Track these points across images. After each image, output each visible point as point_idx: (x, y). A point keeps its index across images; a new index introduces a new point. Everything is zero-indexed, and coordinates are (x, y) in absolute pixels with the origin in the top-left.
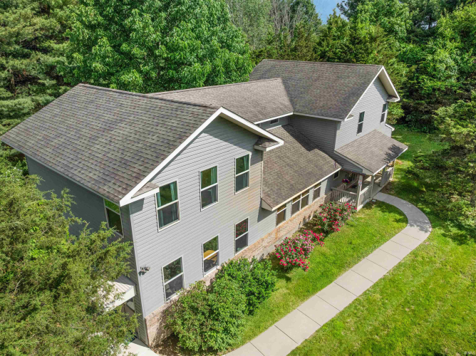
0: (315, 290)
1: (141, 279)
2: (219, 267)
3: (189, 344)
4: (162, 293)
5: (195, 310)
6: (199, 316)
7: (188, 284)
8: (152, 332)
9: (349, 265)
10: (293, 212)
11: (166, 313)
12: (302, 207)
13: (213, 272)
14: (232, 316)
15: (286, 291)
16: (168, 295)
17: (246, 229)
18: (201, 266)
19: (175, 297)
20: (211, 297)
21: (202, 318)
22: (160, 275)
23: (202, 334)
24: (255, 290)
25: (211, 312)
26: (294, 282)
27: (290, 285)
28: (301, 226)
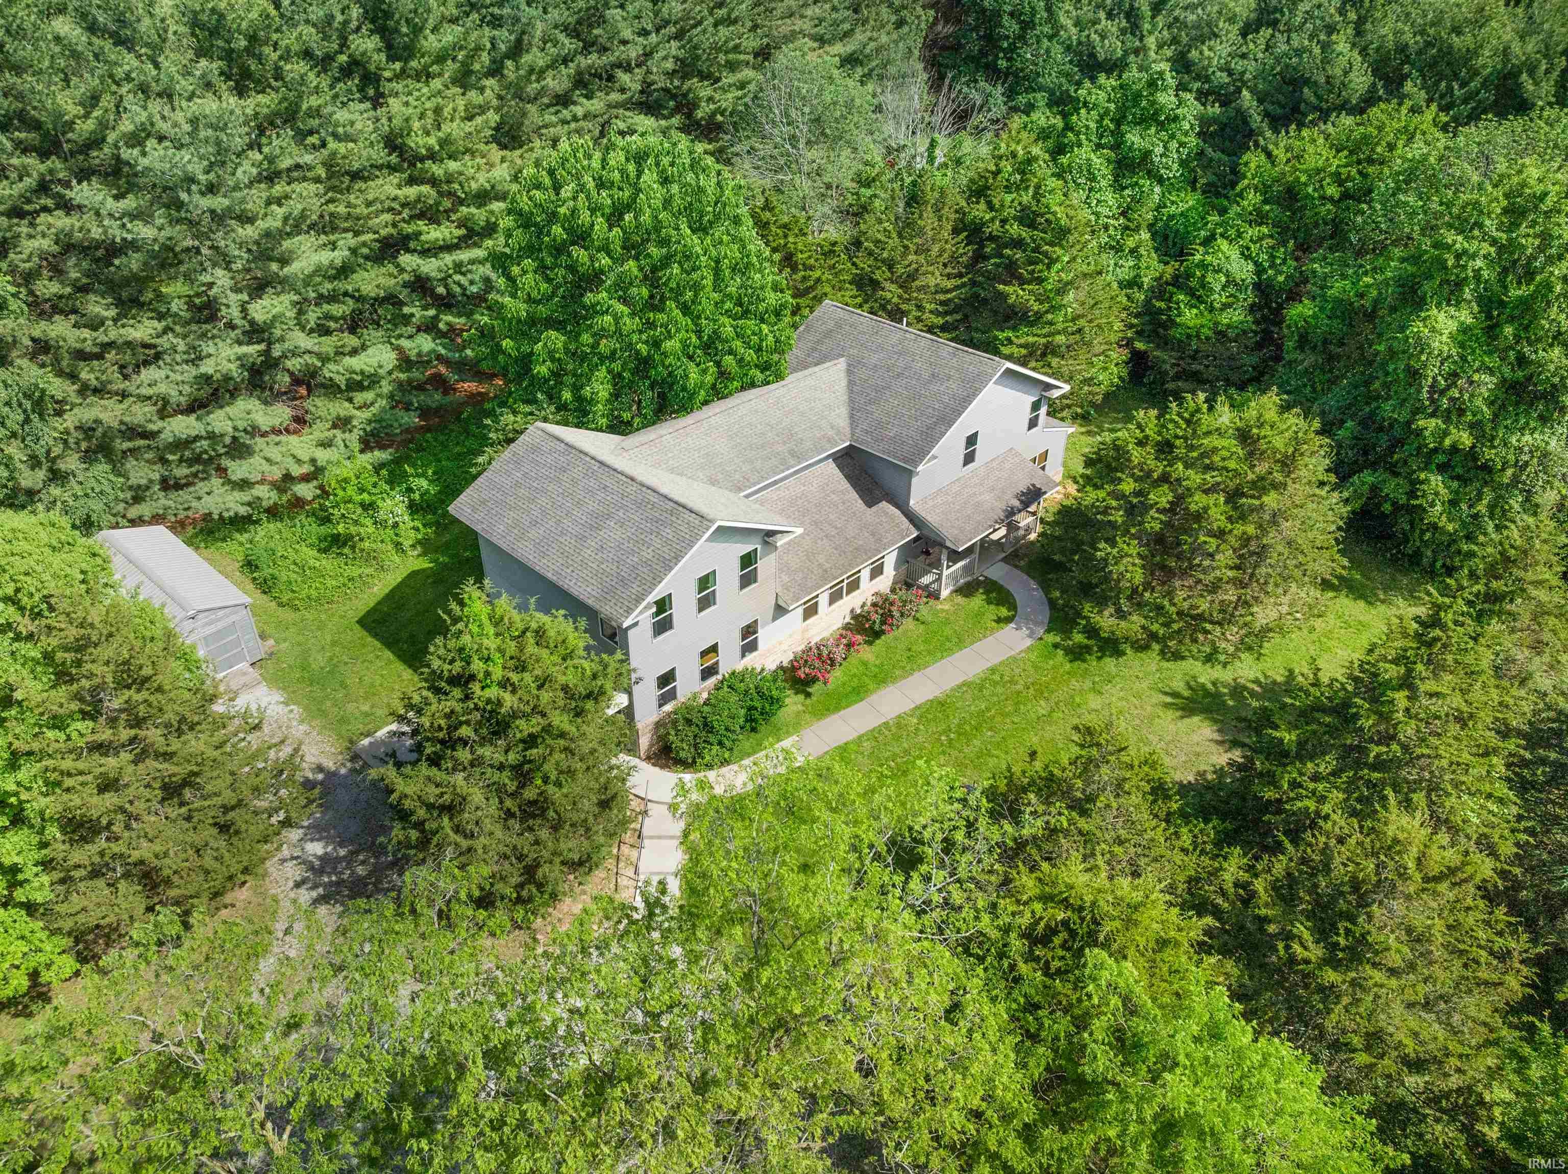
0: (837, 709)
1: (636, 689)
2: (720, 677)
3: (683, 754)
4: (655, 703)
5: (689, 722)
6: (693, 728)
7: (683, 695)
8: (644, 742)
9: (895, 680)
10: (831, 603)
11: (658, 725)
12: (848, 593)
13: (712, 681)
14: (727, 729)
15: (800, 707)
16: (660, 706)
17: (755, 632)
18: (698, 675)
19: (668, 708)
20: (706, 709)
21: (696, 730)
22: (654, 684)
23: (696, 746)
24: (758, 705)
25: (706, 725)
26: (814, 698)
27: (808, 701)
28: (848, 619)
